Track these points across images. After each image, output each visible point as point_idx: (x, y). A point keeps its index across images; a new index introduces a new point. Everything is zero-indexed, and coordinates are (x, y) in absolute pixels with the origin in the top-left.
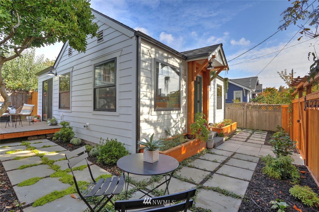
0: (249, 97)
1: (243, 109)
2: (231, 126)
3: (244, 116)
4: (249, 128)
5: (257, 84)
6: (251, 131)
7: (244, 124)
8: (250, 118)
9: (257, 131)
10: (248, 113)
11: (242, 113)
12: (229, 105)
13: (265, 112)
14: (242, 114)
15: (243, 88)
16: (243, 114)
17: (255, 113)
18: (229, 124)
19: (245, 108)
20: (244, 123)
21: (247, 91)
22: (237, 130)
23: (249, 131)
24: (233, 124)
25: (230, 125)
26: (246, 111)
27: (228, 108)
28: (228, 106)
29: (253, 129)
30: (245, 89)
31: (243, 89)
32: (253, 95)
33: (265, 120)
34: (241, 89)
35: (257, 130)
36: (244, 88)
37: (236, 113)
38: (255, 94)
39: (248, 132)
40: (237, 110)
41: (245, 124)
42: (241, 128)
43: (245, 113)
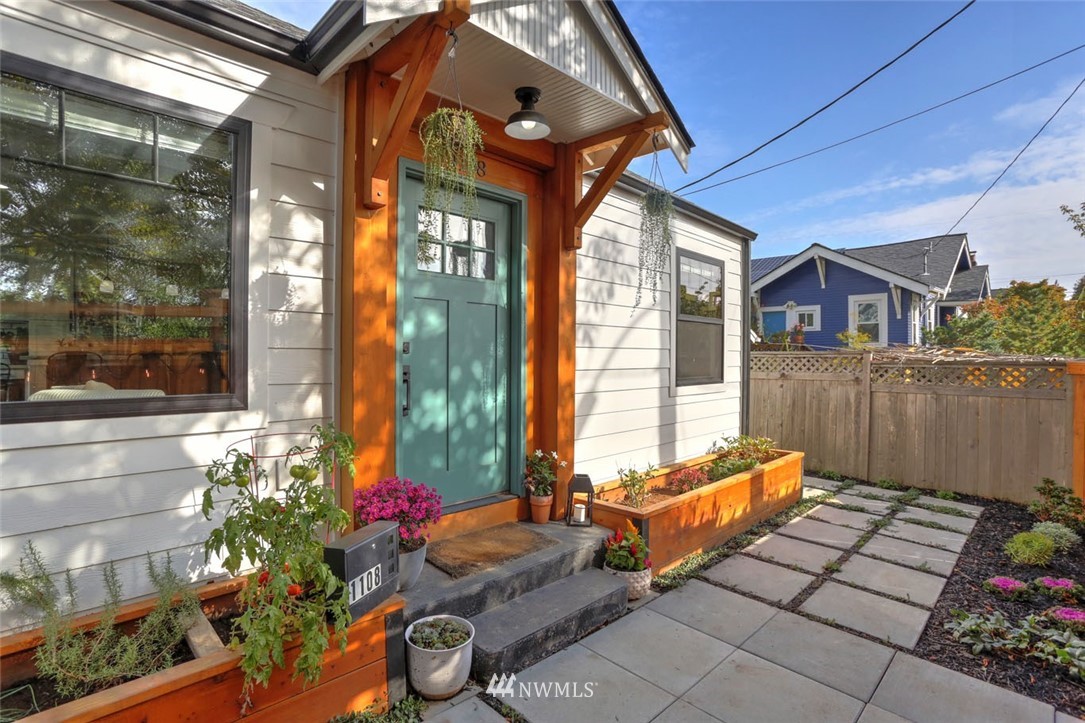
0: (921, 320)
1: (857, 380)
2: (758, 479)
3: (858, 414)
4: (883, 477)
5: (963, 266)
6: (890, 499)
7: (860, 457)
8: (892, 428)
9: (925, 500)
10: (882, 401)
11: (848, 399)
12: (788, 361)
13: (971, 399)
14: (848, 403)
15: (888, 283)
16: (853, 409)
17: (917, 404)
18: (748, 468)
19: (867, 376)
20: (857, 453)
21: (907, 295)
22: (807, 494)
23: (875, 498)
24: (767, 467)
25: (745, 476)
26: (871, 392)
27: (783, 375)
28: (784, 365)
29: (906, 484)
30: (896, 287)
31: (891, 285)
32: (945, 312)
33: (970, 442)
34: (881, 286)
35: (925, 492)
36: (893, 280)
37: (820, 401)
38: (952, 310)
39: (862, 510)
40: (825, 384)
41: (863, 457)
42: (843, 478)
43: (866, 401)
